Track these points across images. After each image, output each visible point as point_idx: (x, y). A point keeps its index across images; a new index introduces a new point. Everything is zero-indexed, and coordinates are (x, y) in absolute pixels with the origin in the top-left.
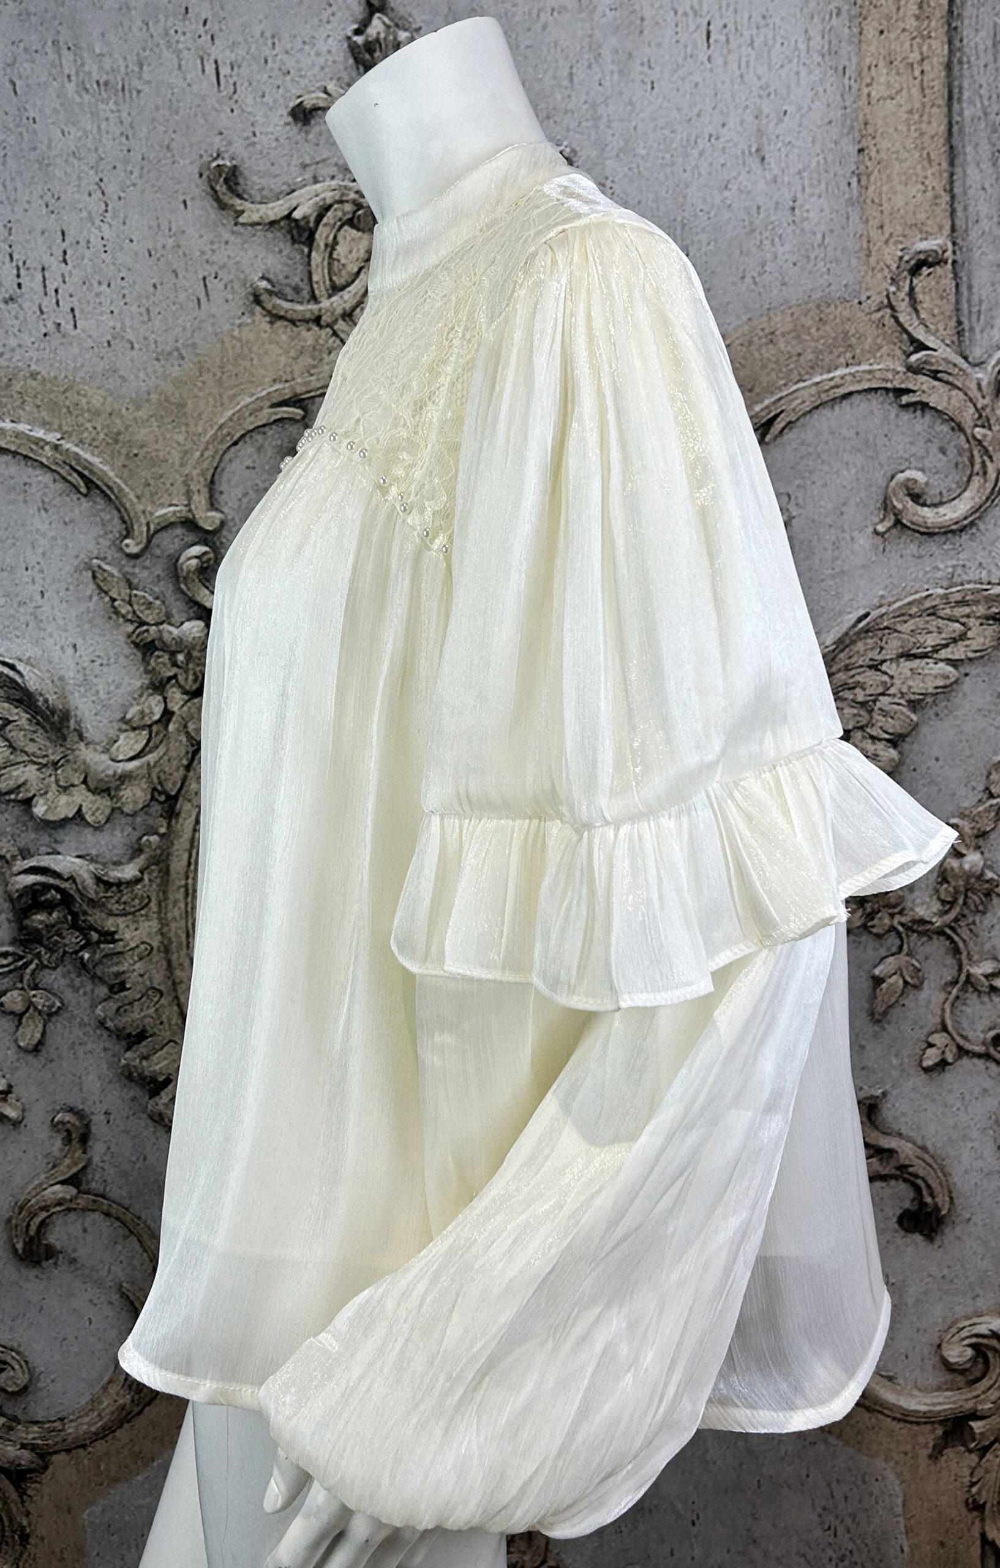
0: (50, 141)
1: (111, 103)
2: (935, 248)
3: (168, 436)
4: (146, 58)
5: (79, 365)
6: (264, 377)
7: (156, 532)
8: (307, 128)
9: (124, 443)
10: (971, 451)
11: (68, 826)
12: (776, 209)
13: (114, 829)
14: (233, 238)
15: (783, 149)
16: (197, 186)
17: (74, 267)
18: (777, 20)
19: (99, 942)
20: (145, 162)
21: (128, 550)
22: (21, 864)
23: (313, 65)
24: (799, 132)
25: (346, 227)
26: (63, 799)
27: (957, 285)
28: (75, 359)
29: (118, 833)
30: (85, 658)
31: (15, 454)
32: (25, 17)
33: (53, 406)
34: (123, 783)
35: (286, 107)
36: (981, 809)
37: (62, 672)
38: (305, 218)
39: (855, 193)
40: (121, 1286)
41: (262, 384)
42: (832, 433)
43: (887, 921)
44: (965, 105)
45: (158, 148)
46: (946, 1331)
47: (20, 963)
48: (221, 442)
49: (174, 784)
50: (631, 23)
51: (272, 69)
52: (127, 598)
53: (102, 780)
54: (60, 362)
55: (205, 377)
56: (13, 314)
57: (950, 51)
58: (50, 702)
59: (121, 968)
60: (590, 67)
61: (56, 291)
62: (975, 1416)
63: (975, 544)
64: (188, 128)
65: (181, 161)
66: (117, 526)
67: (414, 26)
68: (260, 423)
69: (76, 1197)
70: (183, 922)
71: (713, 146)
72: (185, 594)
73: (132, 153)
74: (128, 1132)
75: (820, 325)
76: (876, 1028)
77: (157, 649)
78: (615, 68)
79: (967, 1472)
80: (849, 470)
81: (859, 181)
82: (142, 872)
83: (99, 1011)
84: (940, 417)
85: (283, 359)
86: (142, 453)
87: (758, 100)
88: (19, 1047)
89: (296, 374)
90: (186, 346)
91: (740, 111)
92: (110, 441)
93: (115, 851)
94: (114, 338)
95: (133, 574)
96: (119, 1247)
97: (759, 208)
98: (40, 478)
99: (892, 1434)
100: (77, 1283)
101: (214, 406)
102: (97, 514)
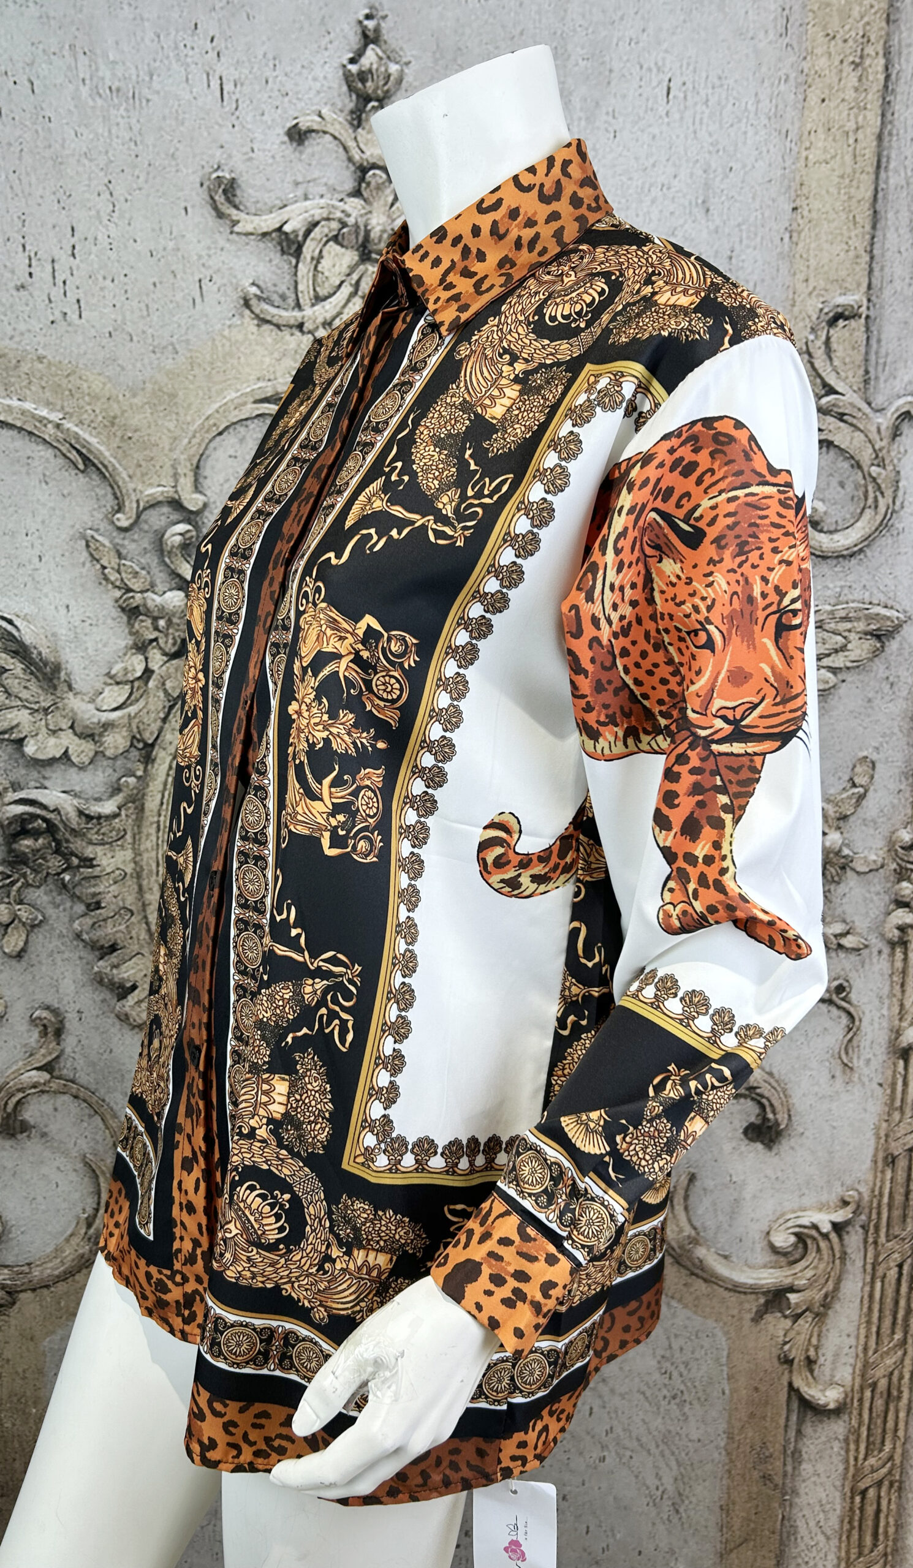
0: (64, 140)
1: (122, 108)
2: (852, 303)
3: (160, 423)
4: (156, 69)
5: (82, 352)
7: (145, 509)
8: (301, 148)
9: (120, 427)
10: (866, 486)
11: (56, 765)
13: (96, 770)
14: (228, 245)
15: (726, 204)
16: (198, 194)
17: (81, 261)
18: (731, 82)
19: (79, 867)
20: (151, 168)
21: (119, 524)
22: (11, 796)
23: (310, 89)
24: (742, 188)
25: (331, 243)
26: (52, 741)
27: (868, 338)
28: (79, 346)
29: (100, 773)
30: (77, 618)
31: (20, 429)
32: (45, 20)
33: (57, 389)
34: (106, 730)
35: (283, 127)
36: (844, 795)
37: (55, 629)
38: (294, 231)
39: (786, 247)
40: (85, 1156)
41: (248, 381)
44: (890, 174)
45: (163, 156)
46: (775, 1221)
47: (8, 881)
48: (208, 432)
49: (152, 733)
50: (600, 73)
51: (272, 90)
52: (116, 567)
53: (87, 727)
54: (65, 349)
55: (196, 371)
56: (24, 300)
57: (883, 123)
58: (44, 655)
59: (97, 890)
61: (64, 282)
62: (792, 1289)
63: (861, 569)
64: (192, 139)
65: (185, 171)
66: (110, 502)
67: (405, 60)
68: (243, 417)
69: (49, 1081)
70: (154, 853)
71: (664, 195)
72: (169, 567)
73: (139, 159)
74: (97, 1029)
77: (141, 614)
78: (582, 115)
79: (781, 1333)
81: (791, 237)
82: (119, 808)
83: (76, 925)
84: (842, 455)
85: (267, 360)
86: (136, 436)
87: (707, 155)
88: (4, 953)
89: (278, 374)
90: (179, 341)
91: (691, 165)
92: (107, 424)
93: (97, 789)
94: (115, 330)
95: (123, 546)
96: (85, 1124)
98: (42, 453)
99: (723, 1300)
100: (47, 1153)
101: (203, 398)
102: (92, 490)
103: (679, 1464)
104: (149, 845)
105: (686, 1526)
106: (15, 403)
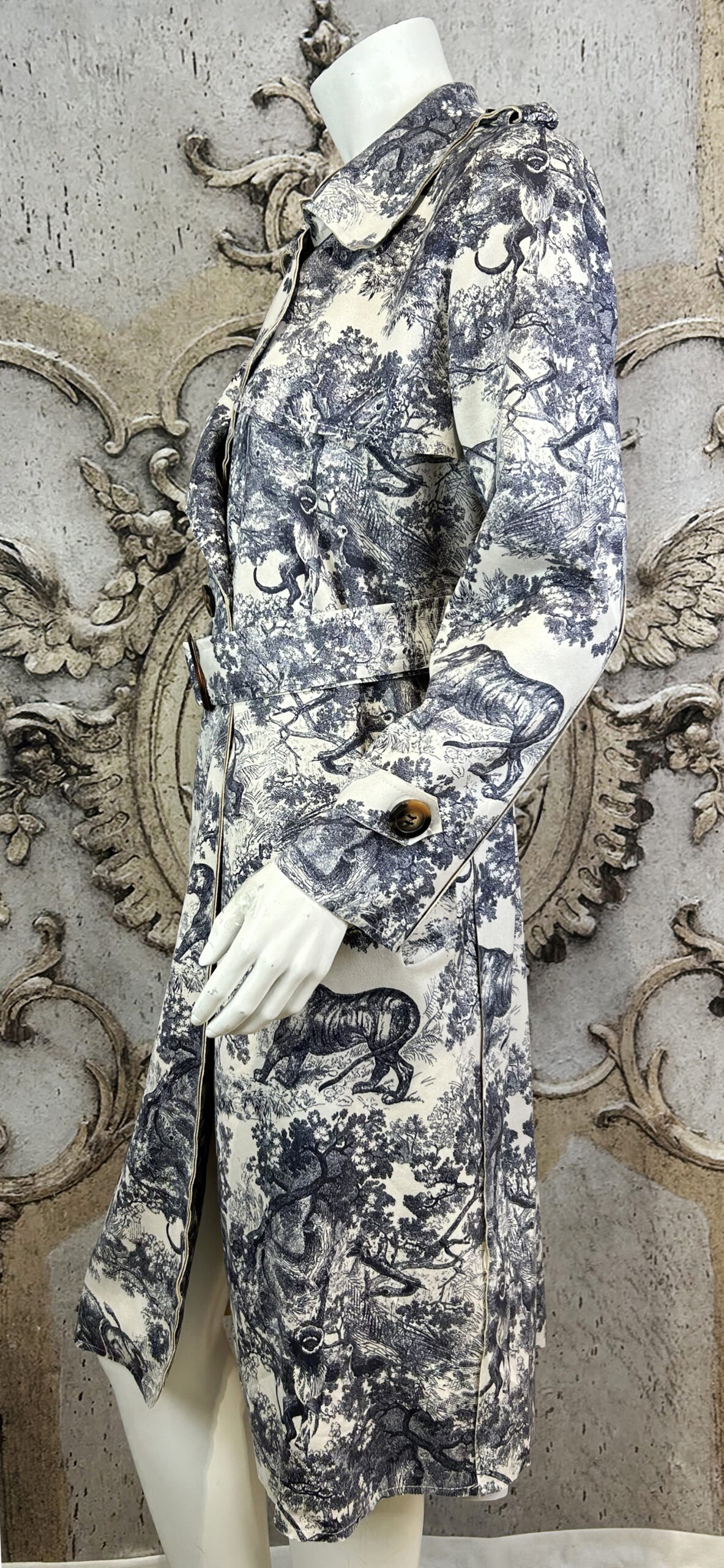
0: (57, 113)
1: (108, 83)
3: (145, 357)
4: (137, 48)
5: (75, 297)
6: (224, 311)
7: (133, 436)
8: (265, 110)
9: (109, 363)
11: (55, 679)
12: (633, 190)
13: (93, 681)
14: (203, 198)
15: (639, 143)
16: (176, 154)
17: (74, 217)
18: (637, 40)
19: (77, 774)
20: (134, 134)
21: (109, 451)
22: (14, 710)
23: (272, 60)
24: (652, 129)
25: (294, 192)
26: (51, 655)
28: (72, 291)
29: (96, 684)
30: (72, 539)
31: (20, 368)
32: (40, 10)
33: (53, 330)
34: (101, 643)
35: (249, 93)
37: (54, 550)
38: (261, 183)
39: (694, 181)
40: (85, 1062)
41: (223, 317)
42: (673, 370)
43: (706, 764)
45: (144, 122)
47: (12, 791)
48: (188, 363)
49: (142, 645)
50: (523, 38)
51: (239, 62)
52: (108, 491)
53: (84, 640)
55: (177, 309)
56: (23, 253)
58: (43, 575)
59: (95, 796)
60: (490, 71)
61: (59, 236)
64: (169, 107)
65: (163, 134)
66: (101, 431)
67: (353, 32)
68: (220, 349)
69: (51, 988)
70: (147, 760)
71: (585, 140)
72: (155, 488)
73: (123, 126)
74: (96, 933)
75: (665, 283)
76: (695, 850)
77: (131, 534)
78: (508, 73)
80: (685, 401)
81: (697, 171)
82: (114, 716)
83: (75, 832)
85: (240, 297)
86: (124, 371)
87: (620, 104)
88: (9, 861)
89: (250, 310)
90: (161, 284)
91: (606, 112)
92: (98, 360)
93: (93, 699)
94: (104, 276)
95: (113, 471)
96: (85, 1029)
97: (619, 189)
98: (40, 389)
99: (702, 1180)
100: (49, 1060)
101: (183, 334)
102: (85, 420)
103: (669, 1353)
104: (142, 750)
105: (680, 1417)
106: (15, 344)
